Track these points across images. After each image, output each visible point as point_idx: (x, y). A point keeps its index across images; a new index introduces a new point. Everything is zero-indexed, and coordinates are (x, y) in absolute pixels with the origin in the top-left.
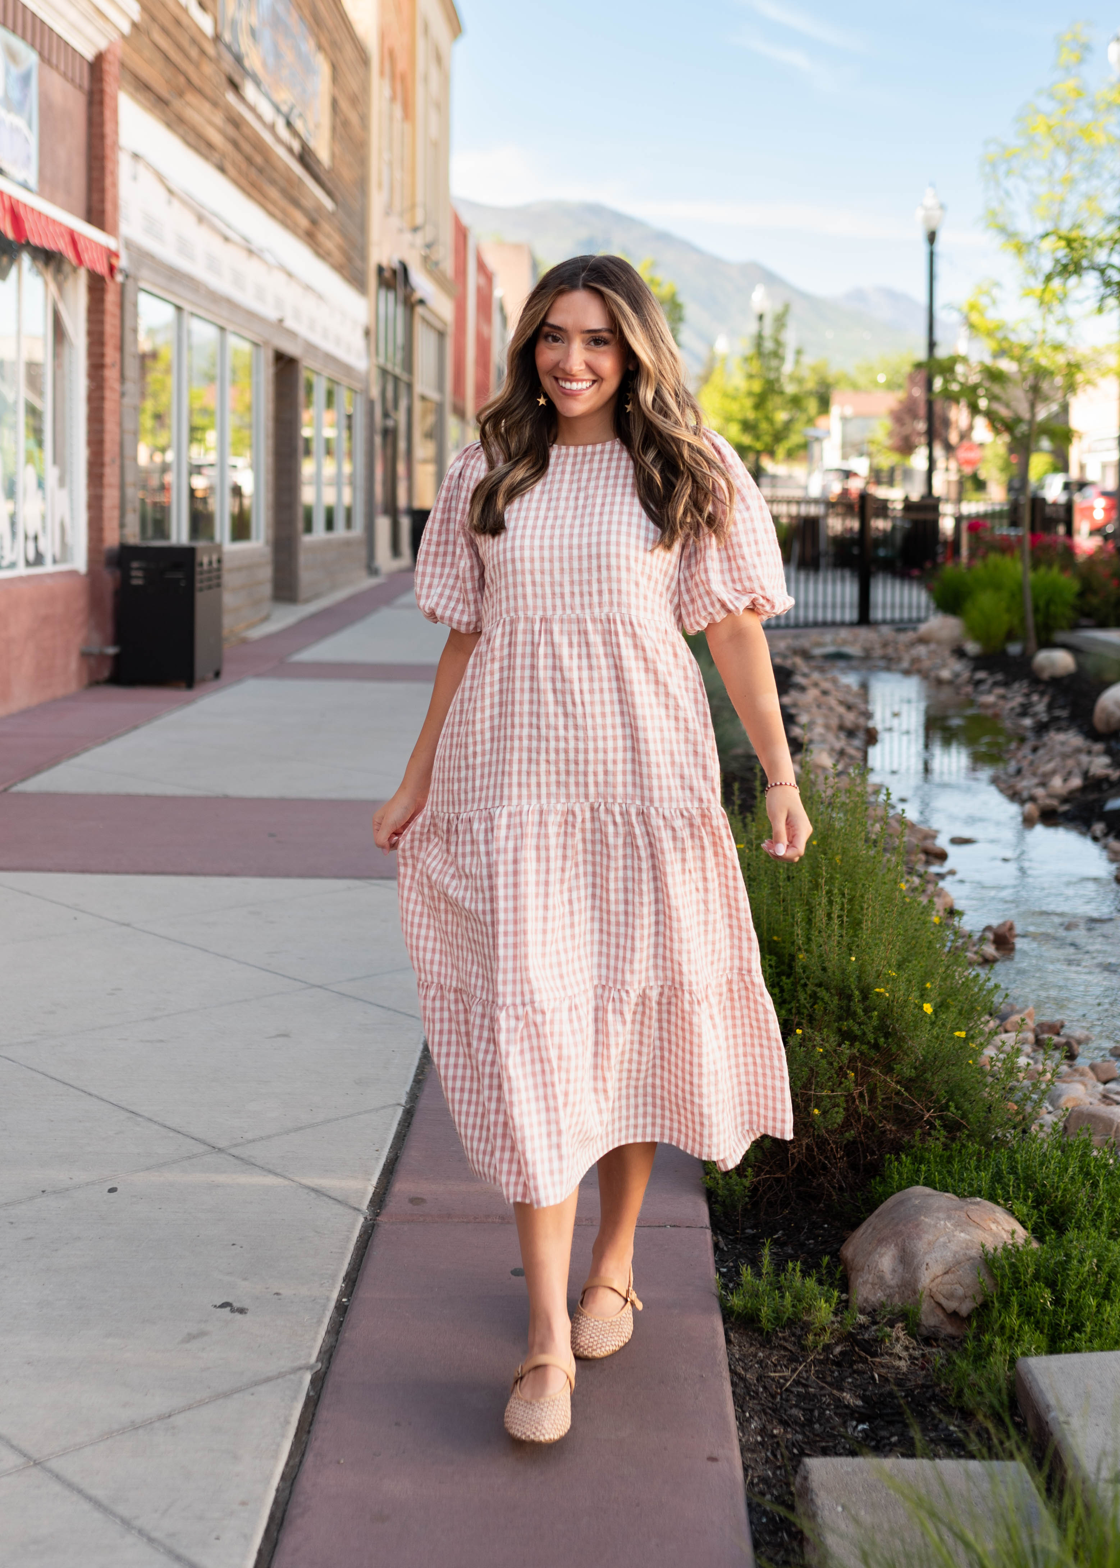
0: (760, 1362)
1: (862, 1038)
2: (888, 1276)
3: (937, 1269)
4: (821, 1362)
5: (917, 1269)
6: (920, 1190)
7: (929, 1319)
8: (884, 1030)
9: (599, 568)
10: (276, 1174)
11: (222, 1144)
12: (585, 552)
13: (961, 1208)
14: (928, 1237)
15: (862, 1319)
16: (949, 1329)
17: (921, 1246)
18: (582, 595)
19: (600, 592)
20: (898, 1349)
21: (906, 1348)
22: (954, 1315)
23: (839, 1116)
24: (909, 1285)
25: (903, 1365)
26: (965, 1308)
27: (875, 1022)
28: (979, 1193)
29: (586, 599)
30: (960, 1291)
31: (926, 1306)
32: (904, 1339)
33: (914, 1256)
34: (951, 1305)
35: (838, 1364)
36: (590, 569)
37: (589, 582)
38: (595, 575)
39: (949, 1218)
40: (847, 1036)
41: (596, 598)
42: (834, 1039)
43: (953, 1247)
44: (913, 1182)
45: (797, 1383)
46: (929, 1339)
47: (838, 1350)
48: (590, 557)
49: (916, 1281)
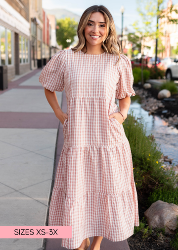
0: (133, 242)
1: (145, 169)
2: (157, 222)
3: (168, 221)
4: (146, 241)
5: (163, 221)
6: (160, 202)
7: (167, 231)
8: (149, 167)
9: (98, 86)
10: (29, 197)
11: (17, 189)
12: (95, 81)
13: (170, 207)
14: (165, 214)
15: (153, 231)
16: (170, 233)
17: (164, 216)
18: (93, 92)
19: (98, 92)
20: (161, 238)
21: (163, 238)
22: (172, 230)
23: (141, 184)
24: (162, 224)
25: (162, 241)
26: (174, 229)
27: (148, 166)
28: (172, 202)
29: (94, 93)
30: (173, 225)
31: (166, 228)
32: (162, 236)
33: (163, 218)
34: (171, 228)
35: (149, 242)
36: (96, 86)
37: (96, 89)
38: (97, 87)
39: (169, 209)
40: (142, 169)
41: (97, 93)
42: (139, 169)
43: (171, 216)
44: (158, 199)
45: (142, 247)
46: (167, 235)
47: (149, 238)
48: (96, 83)
49: (164, 223)
